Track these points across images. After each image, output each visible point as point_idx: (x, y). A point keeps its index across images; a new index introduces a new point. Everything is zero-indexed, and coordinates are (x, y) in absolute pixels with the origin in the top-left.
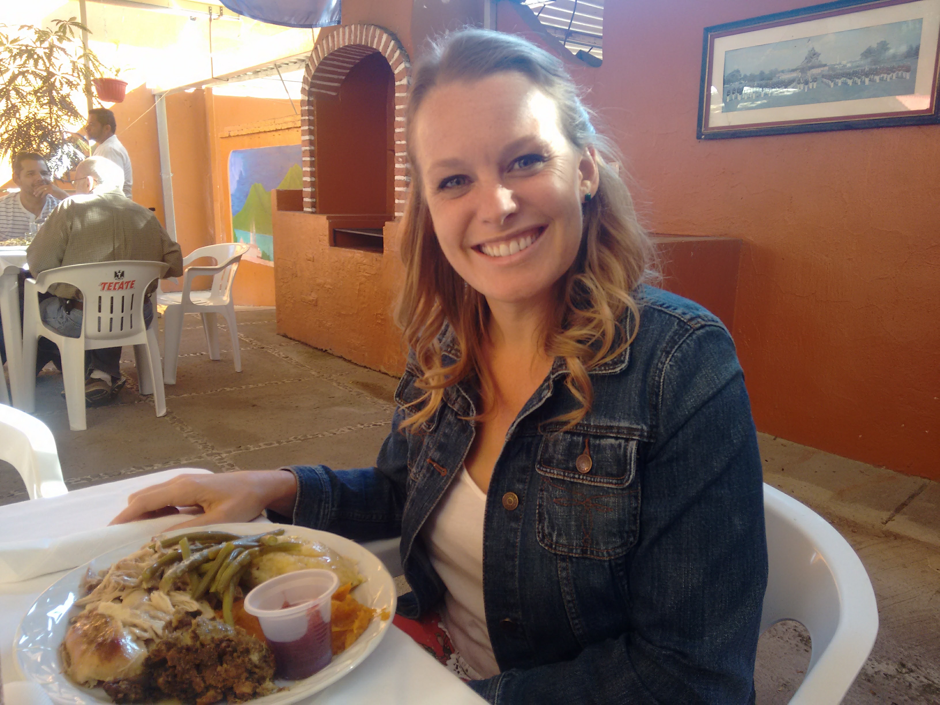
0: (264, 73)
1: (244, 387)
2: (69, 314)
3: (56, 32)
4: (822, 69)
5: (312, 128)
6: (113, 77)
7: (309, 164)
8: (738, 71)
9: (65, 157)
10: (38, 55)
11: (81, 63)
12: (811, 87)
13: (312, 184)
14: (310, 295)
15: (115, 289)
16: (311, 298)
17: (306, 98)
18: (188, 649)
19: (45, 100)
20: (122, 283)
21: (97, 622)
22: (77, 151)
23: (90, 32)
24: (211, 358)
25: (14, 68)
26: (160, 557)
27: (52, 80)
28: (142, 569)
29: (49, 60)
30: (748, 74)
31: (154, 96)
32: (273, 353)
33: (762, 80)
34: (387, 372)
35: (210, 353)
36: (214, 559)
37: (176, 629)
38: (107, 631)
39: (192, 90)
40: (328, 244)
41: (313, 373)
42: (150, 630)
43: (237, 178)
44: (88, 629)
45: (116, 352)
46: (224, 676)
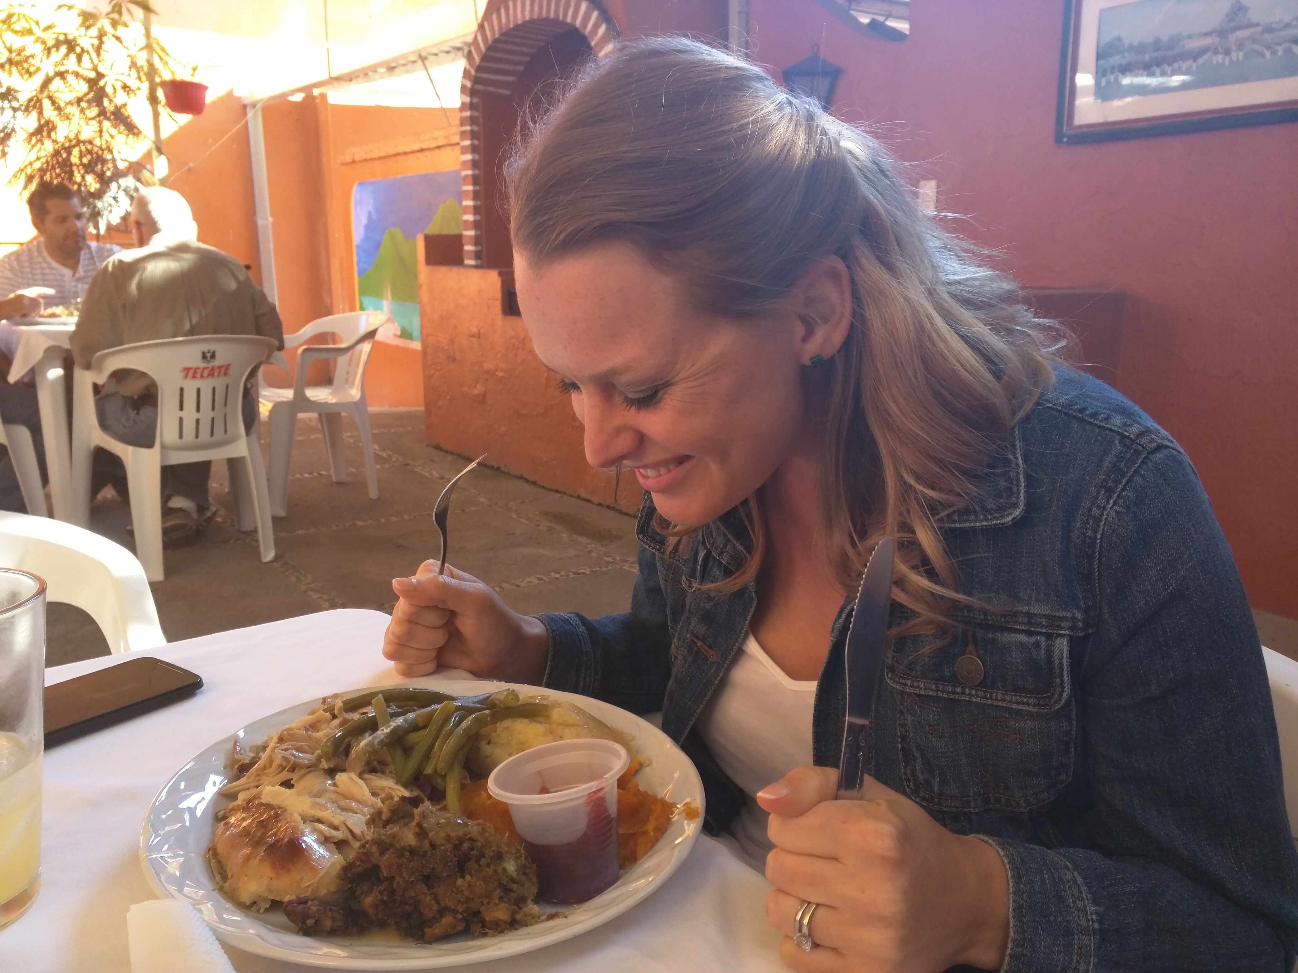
0: (402, 68)
1: (383, 520)
2: (138, 413)
3: (108, 14)
4: (1252, 30)
5: (476, 142)
6: (188, 78)
7: (471, 195)
8: (1119, 39)
9: (122, 196)
10: (82, 49)
11: (142, 60)
12: (1234, 59)
13: (476, 225)
14: (475, 387)
15: (202, 376)
16: (476, 392)
17: (467, 100)
18: (412, 852)
19: (94, 111)
20: (213, 369)
21: (262, 815)
22: (139, 185)
23: (155, 13)
24: (334, 479)
25: (48, 67)
26: (341, 724)
27: (101, 83)
28: (318, 741)
29: (98, 54)
30: (1135, 43)
31: (245, 107)
32: (423, 473)
33: (1157, 49)
34: (589, 498)
35: (332, 472)
36: (425, 727)
37: (388, 822)
38: (280, 827)
39: (298, 97)
40: (500, 312)
41: (482, 500)
42: (343, 828)
43: (364, 221)
44: (250, 825)
45: (203, 468)
46: (466, 893)
